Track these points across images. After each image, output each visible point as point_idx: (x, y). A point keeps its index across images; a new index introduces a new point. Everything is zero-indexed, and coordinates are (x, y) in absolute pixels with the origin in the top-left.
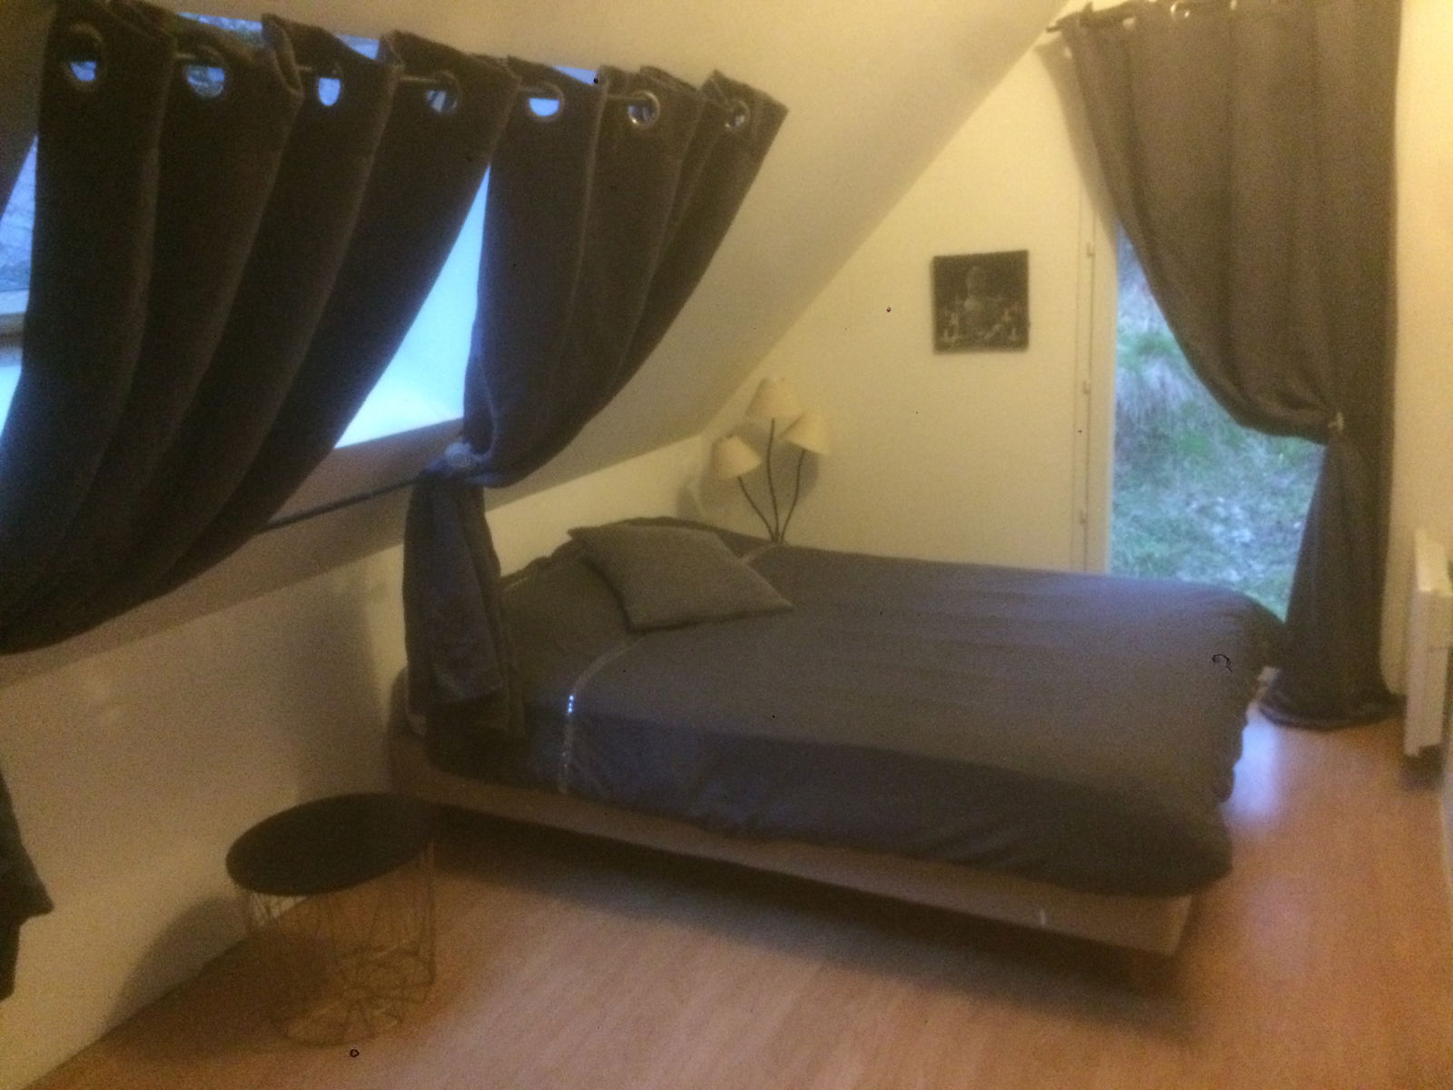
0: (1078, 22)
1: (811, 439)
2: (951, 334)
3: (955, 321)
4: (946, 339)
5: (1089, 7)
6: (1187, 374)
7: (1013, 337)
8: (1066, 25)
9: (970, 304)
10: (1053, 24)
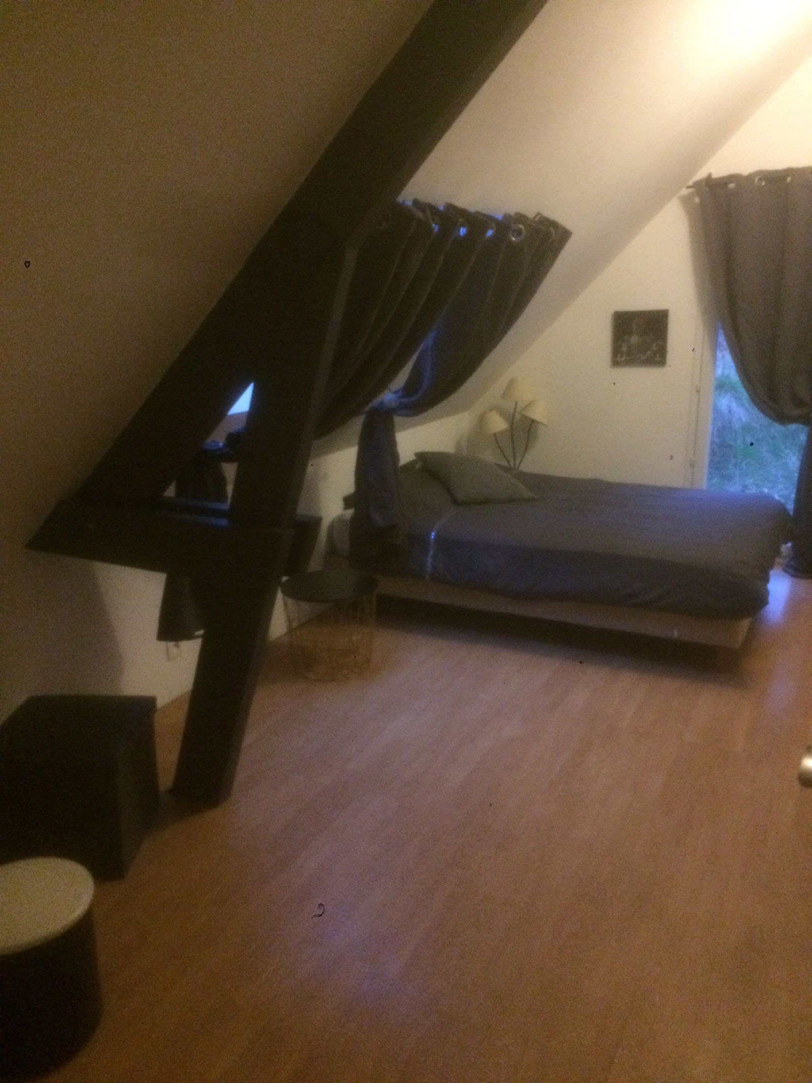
0: (704, 184)
1: (538, 413)
2: (621, 357)
3: (624, 349)
4: (619, 359)
5: (709, 176)
6: (747, 405)
7: (658, 359)
8: (697, 185)
9: (634, 339)
10: (690, 183)
